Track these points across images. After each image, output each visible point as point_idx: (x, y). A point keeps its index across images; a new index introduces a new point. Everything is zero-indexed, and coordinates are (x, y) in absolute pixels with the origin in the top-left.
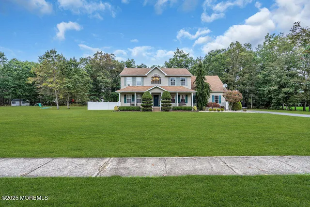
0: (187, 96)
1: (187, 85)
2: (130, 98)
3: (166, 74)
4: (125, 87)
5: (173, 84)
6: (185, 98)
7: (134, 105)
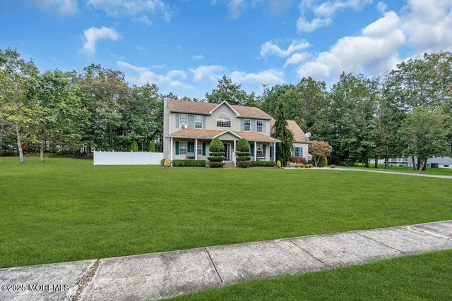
0: (264, 146)
1: (265, 132)
2: (184, 147)
3: (238, 114)
4: (177, 130)
5: (247, 128)
6: (262, 150)
7: (194, 158)
